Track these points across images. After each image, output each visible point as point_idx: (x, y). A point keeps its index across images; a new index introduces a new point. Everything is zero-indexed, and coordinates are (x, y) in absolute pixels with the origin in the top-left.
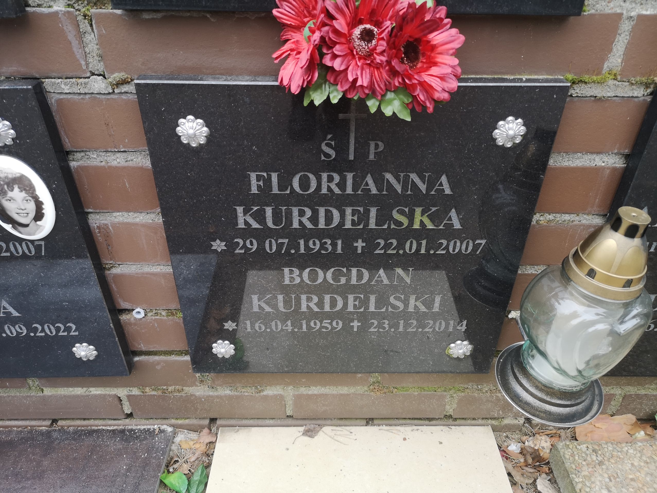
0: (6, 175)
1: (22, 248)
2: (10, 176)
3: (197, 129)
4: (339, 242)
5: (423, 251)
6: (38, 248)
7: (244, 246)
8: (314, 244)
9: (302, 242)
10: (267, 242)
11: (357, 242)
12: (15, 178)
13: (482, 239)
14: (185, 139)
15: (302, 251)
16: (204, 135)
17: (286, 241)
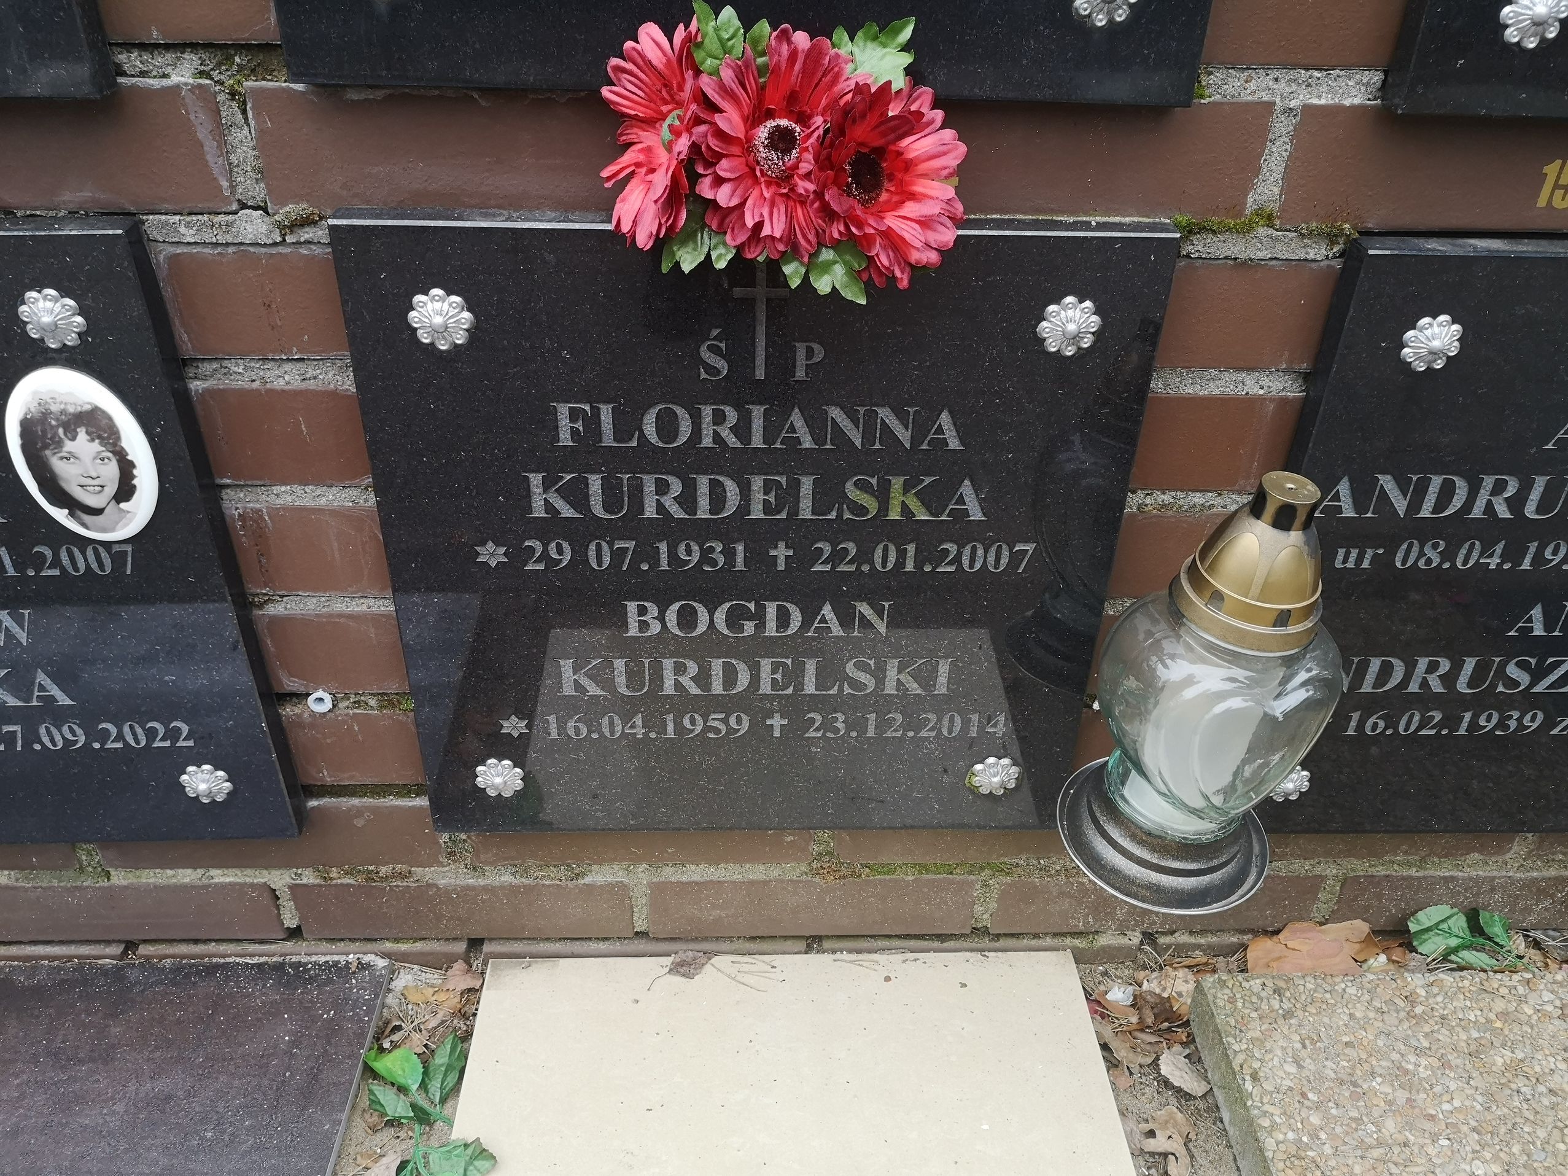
0: (62, 407)
1: (86, 559)
2: (71, 409)
3: (450, 314)
4: (740, 548)
5: (910, 567)
6: (118, 559)
7: (545, 556)
8: (689, 552)
9: (663, 547)
10: (592, 547)
11: (776, 547)
12: (81, 412)
13: (1026, 541)
14: (425, 335)
15: (664, 566)
16: (465, 327)
17: (631, 545)
